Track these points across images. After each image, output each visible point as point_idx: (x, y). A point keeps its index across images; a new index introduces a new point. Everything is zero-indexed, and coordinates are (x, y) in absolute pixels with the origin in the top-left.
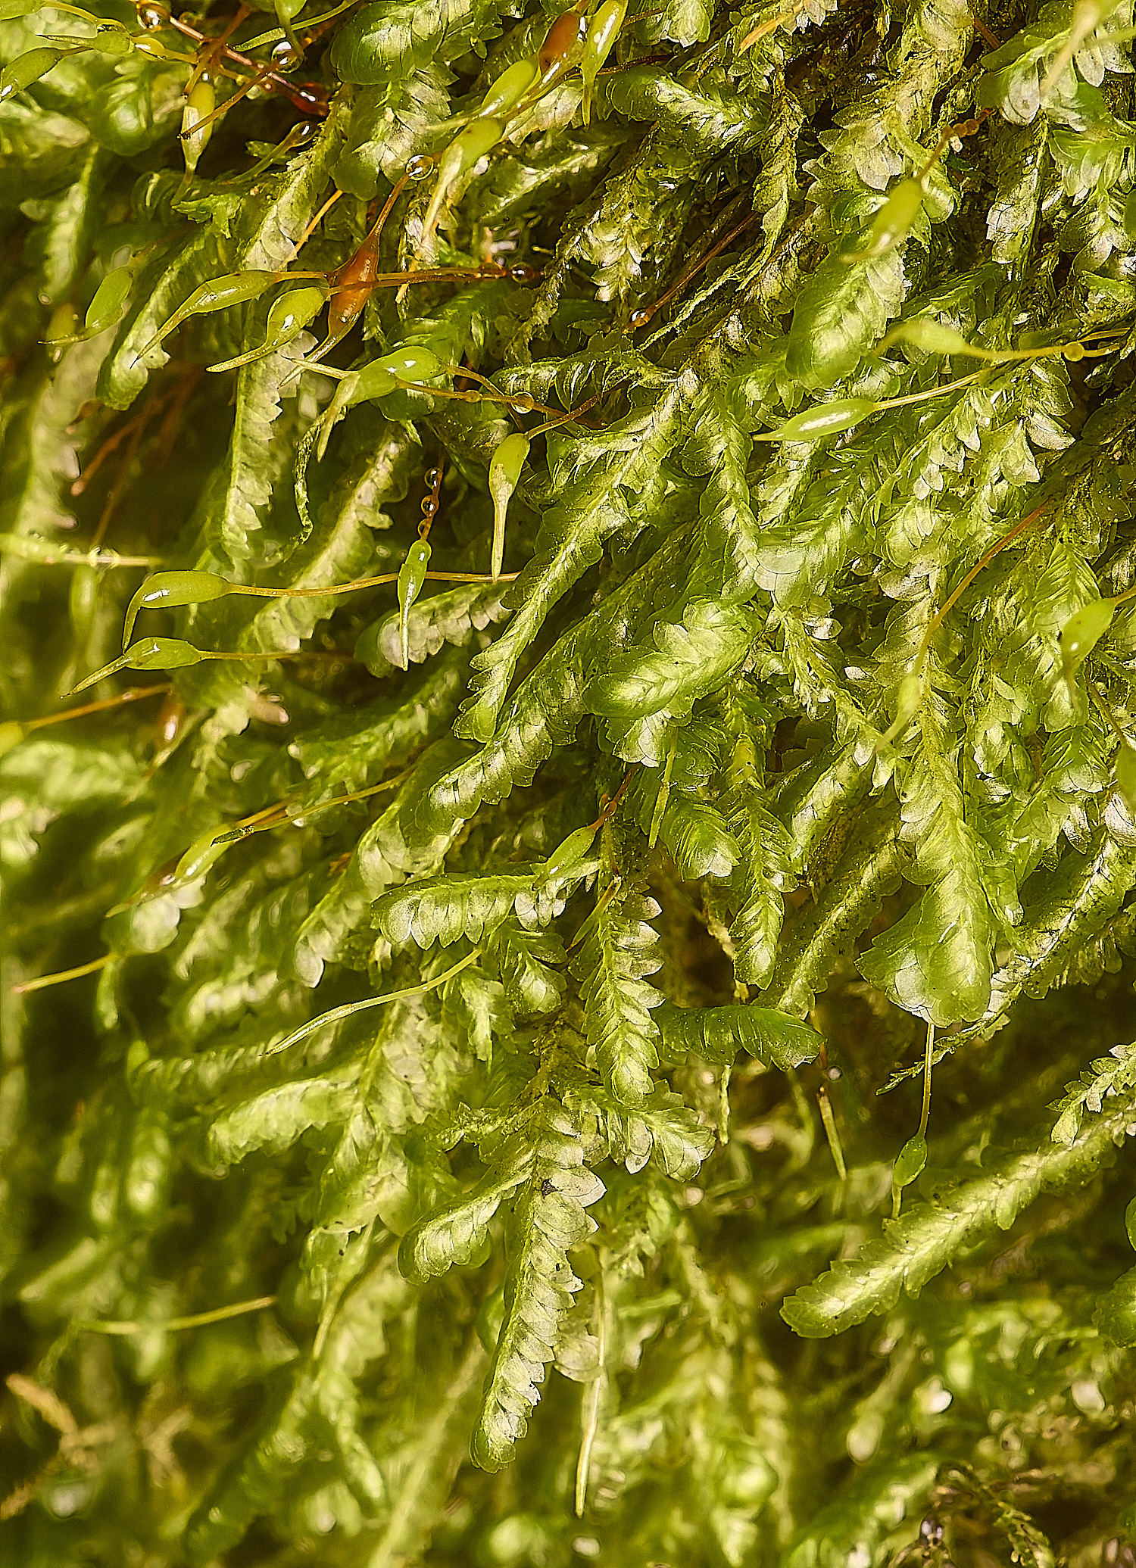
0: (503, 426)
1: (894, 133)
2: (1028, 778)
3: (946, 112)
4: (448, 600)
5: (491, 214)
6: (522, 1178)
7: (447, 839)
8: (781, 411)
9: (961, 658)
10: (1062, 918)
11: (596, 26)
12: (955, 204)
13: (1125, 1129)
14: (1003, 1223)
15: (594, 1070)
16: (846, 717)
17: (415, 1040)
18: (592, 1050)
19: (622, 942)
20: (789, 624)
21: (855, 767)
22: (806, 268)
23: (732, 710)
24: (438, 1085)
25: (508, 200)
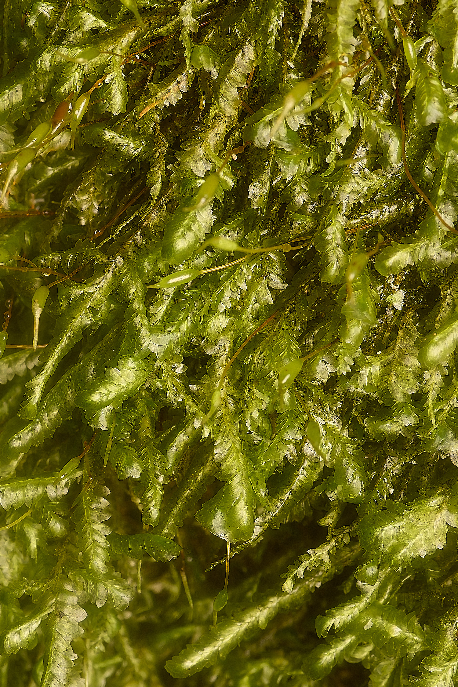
0: (39, 281)
1: (207, 152)
2: (270, 432)
3: (230, 143)
4: (16, 356)
5: (33, 187)
6: (51, 610)
7: (16, 462)
8: (159, 274)
9: (240, 380)
10: (286, 494)
11: (76, 107)
12: (234, 183)
13: (315, 584)
14: (262, 627)
15: (82, 562)
16: (190, 407)
17: (4, 549)
18: (81, 553)
19: (94, 506)
20: (164, 366)
21: (194, 428)
22: (170, 211)
23: (141, 405)
24: (14, 569)
25: (40, 181)
